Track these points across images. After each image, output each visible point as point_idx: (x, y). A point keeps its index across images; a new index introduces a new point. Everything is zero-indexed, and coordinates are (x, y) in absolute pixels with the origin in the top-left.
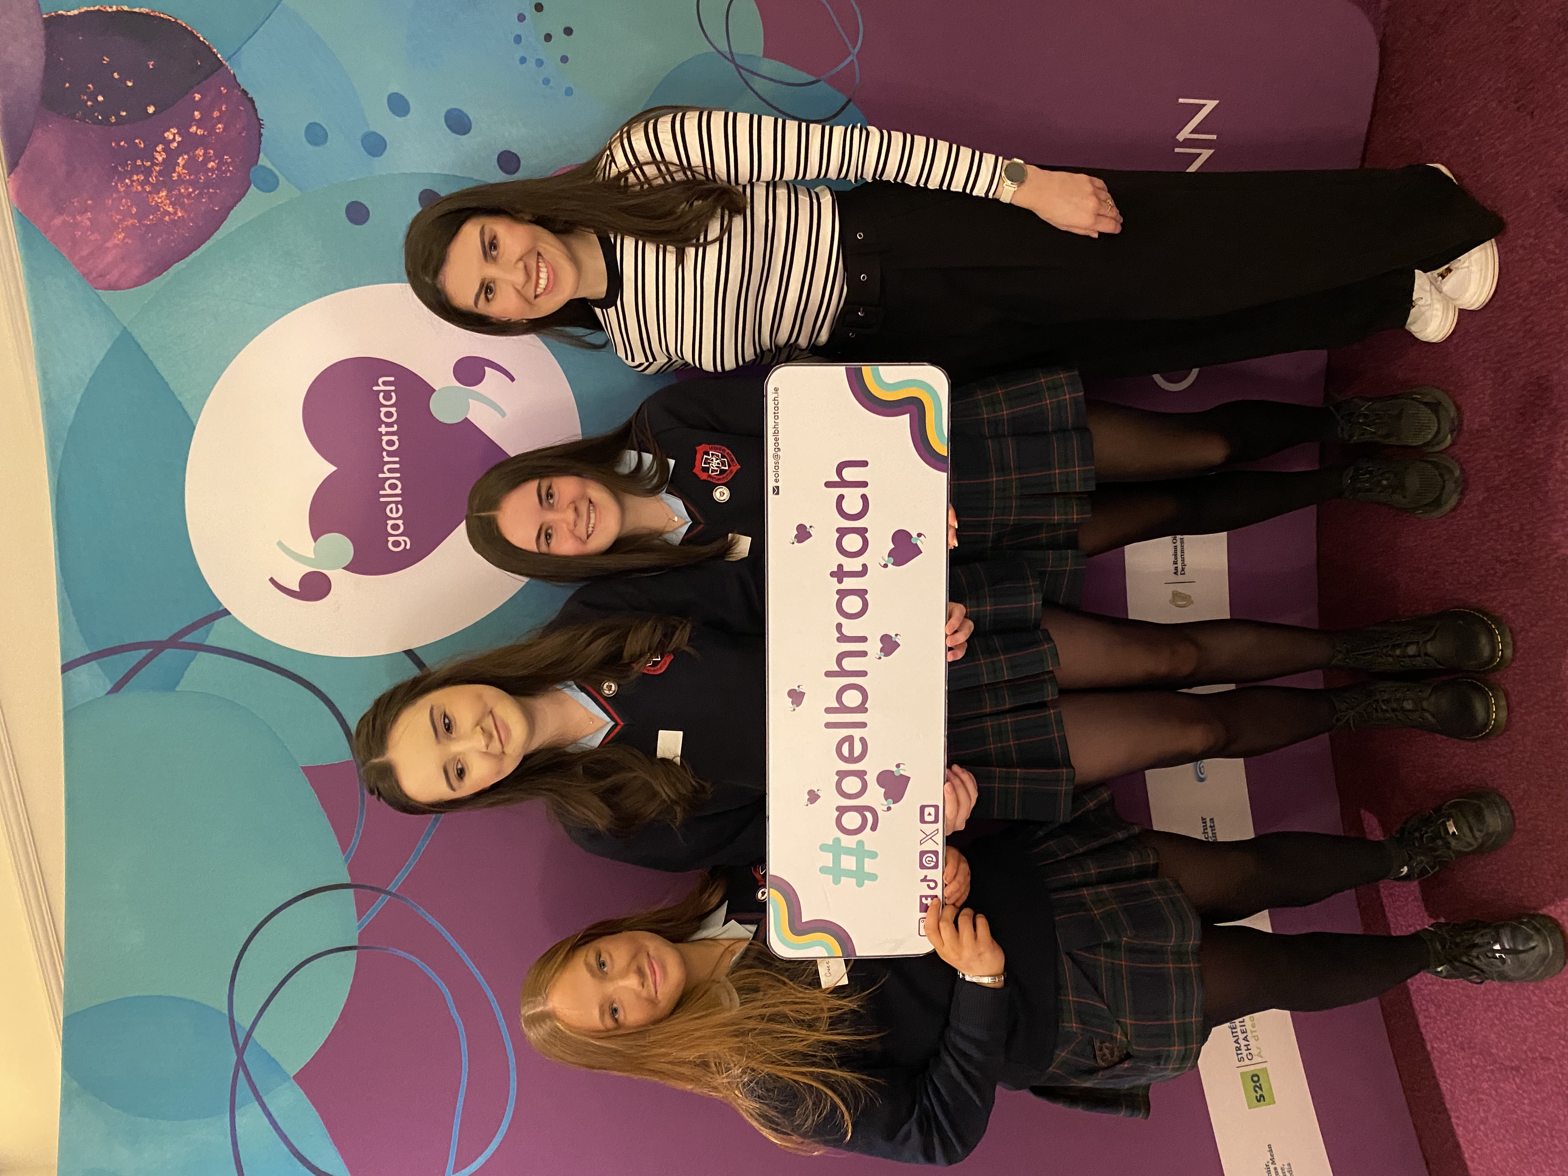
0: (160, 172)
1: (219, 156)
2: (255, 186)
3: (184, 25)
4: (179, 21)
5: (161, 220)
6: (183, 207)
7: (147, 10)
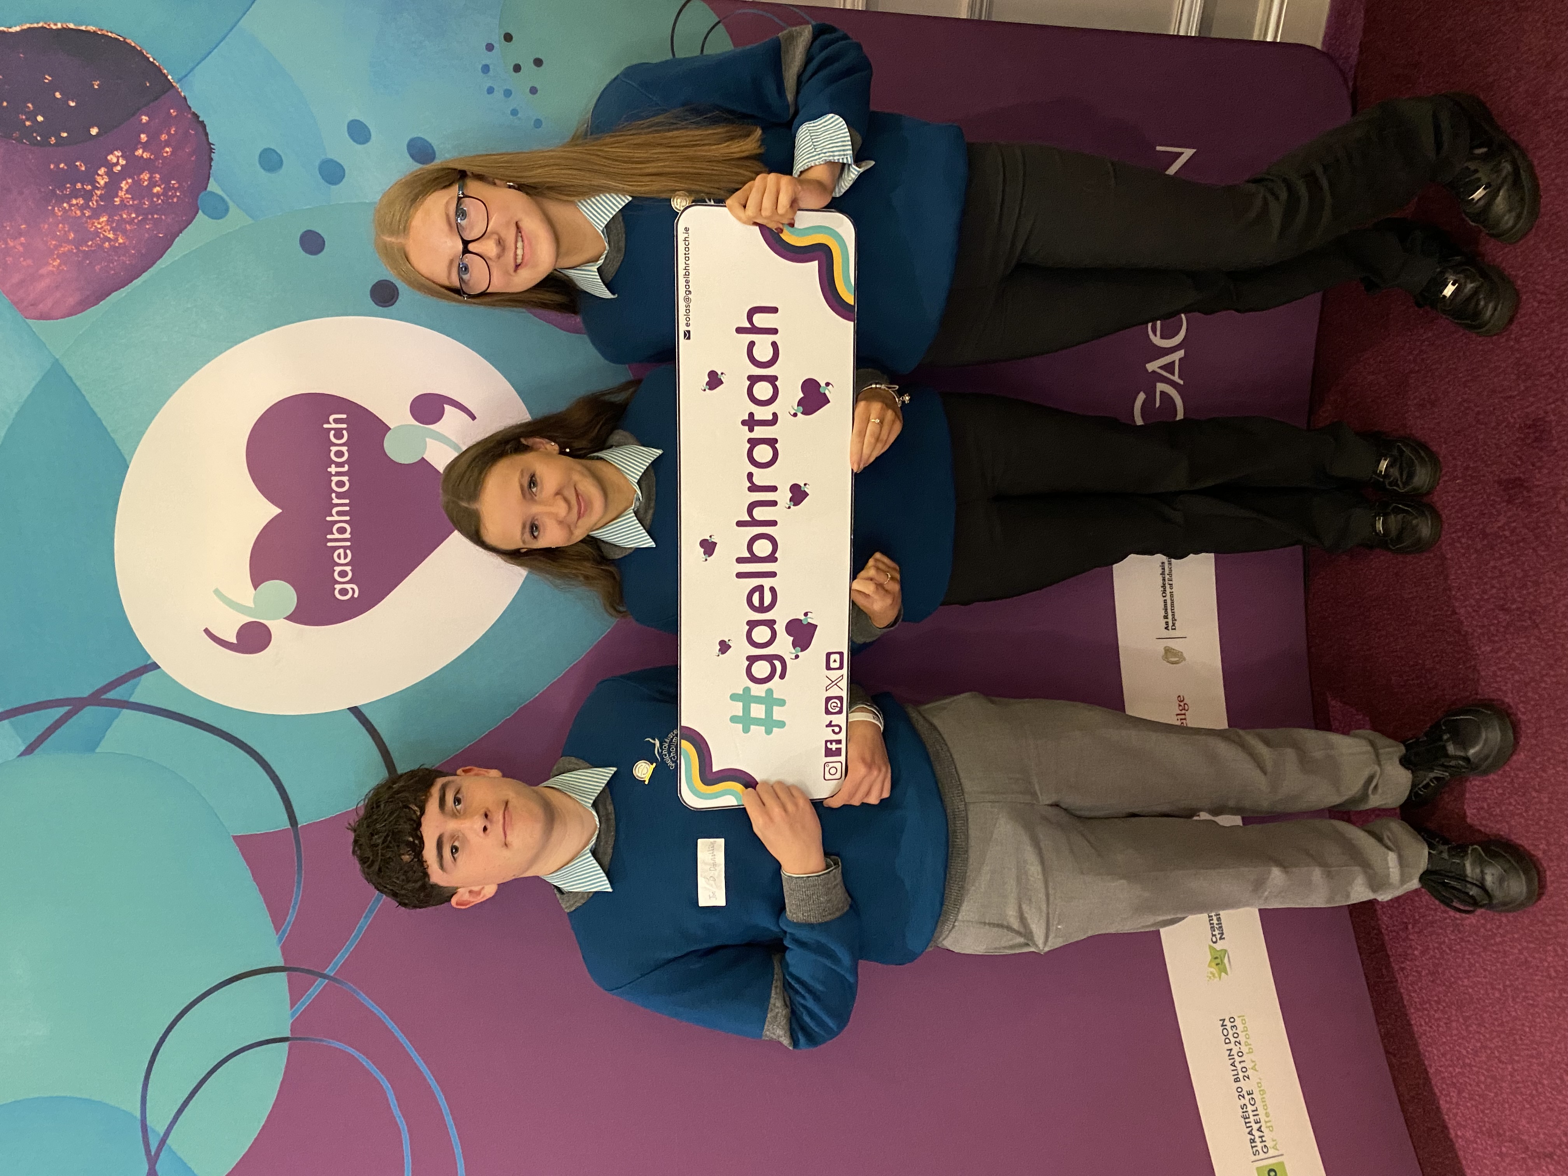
0: (101, 197)
1: (165, 180)
2: (203, 212)
3: (133, 44)
4: (128, 41)
5: (101, 247)
6: (124, 232)
7: (94, 28)
